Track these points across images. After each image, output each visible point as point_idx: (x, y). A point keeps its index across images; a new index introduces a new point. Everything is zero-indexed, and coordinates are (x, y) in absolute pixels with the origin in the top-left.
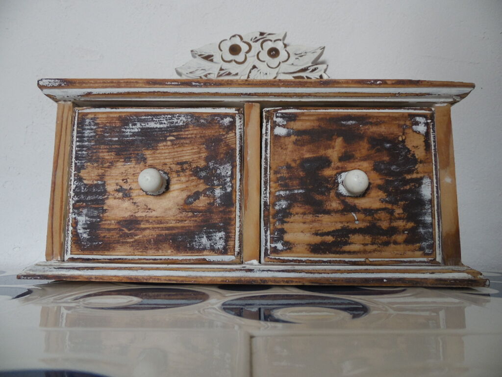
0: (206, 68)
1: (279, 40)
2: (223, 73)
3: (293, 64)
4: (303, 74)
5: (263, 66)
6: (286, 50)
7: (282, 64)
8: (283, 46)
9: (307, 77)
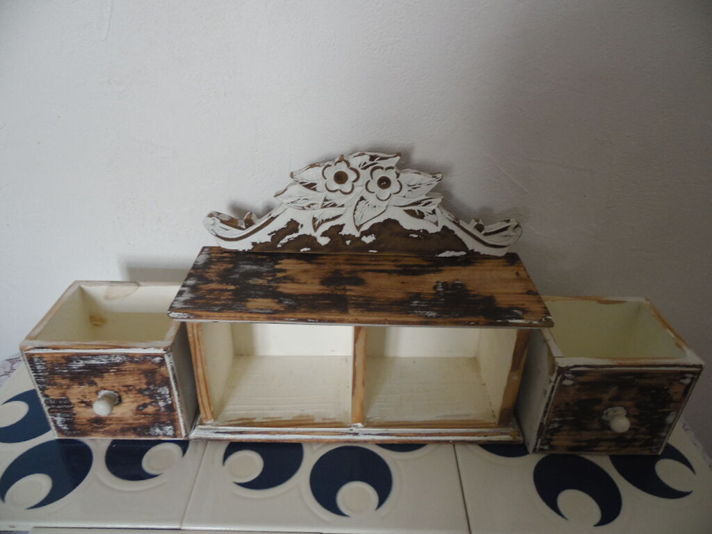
0: (309, 197)
1: (392, 168)
2: (327, 204)
3: (404, 197)
4: (415, 208)
5: (371, 198)
6: (399, 181)
7: (393, 196)
8: (396, 175)
9: (418, 211)
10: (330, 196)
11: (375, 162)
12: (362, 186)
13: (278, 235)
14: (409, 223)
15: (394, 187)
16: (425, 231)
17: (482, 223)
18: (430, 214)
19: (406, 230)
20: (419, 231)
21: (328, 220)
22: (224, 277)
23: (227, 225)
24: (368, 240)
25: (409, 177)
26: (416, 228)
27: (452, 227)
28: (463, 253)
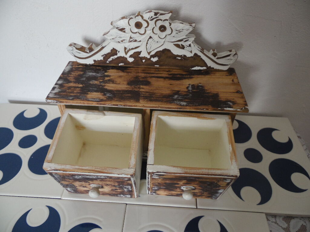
0: (122, 36)
1: (167, 20)
2: (132, 40)
3: (174, 37)
4: (180, 43)
5: (155, 37)
6: (170, 28)
7: (168, 36)
8: (169, 24)
9: (181, 45)
10: (133, 35)
11: (157, 16)
12: (150, 30)
13: (107, 56)
14: (176, 51)
15: (168, 31)
16: (185, 56)
17: (216, 52)
18: (188, 46)
19: (175, 55)
20: (182, 55)
21: (132, 49)
22: (78, 80)
23: (80, 51)
24: (155, 60)
25: (177, 25)
26: (180, 54)
27: (200, 54)
28: (205, 68)
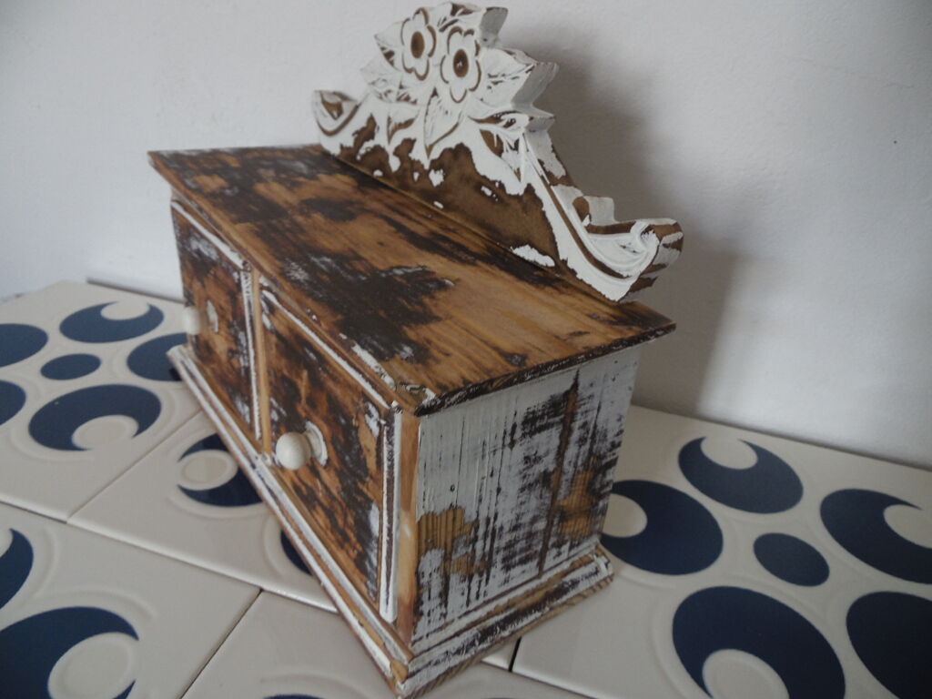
0: (388, 77)
1: (471, 32)
2: (401, 95)
3: (482, 100)
4: (495, 129)
5: (444, 91)
6: (477, 63)
7: (469, 94)
8: (474, 49)
9: (498, 136)
10: (406, 79)
11: (456, 17)
12: (437, 66)
13: (359, 138)
15: (471, 75)
16: (502, 186)
19: (478, 174)
20: (494, 182)
21: (401, 126)
24: (437, 178)
25: (495, 56)
27: (541, 191)
